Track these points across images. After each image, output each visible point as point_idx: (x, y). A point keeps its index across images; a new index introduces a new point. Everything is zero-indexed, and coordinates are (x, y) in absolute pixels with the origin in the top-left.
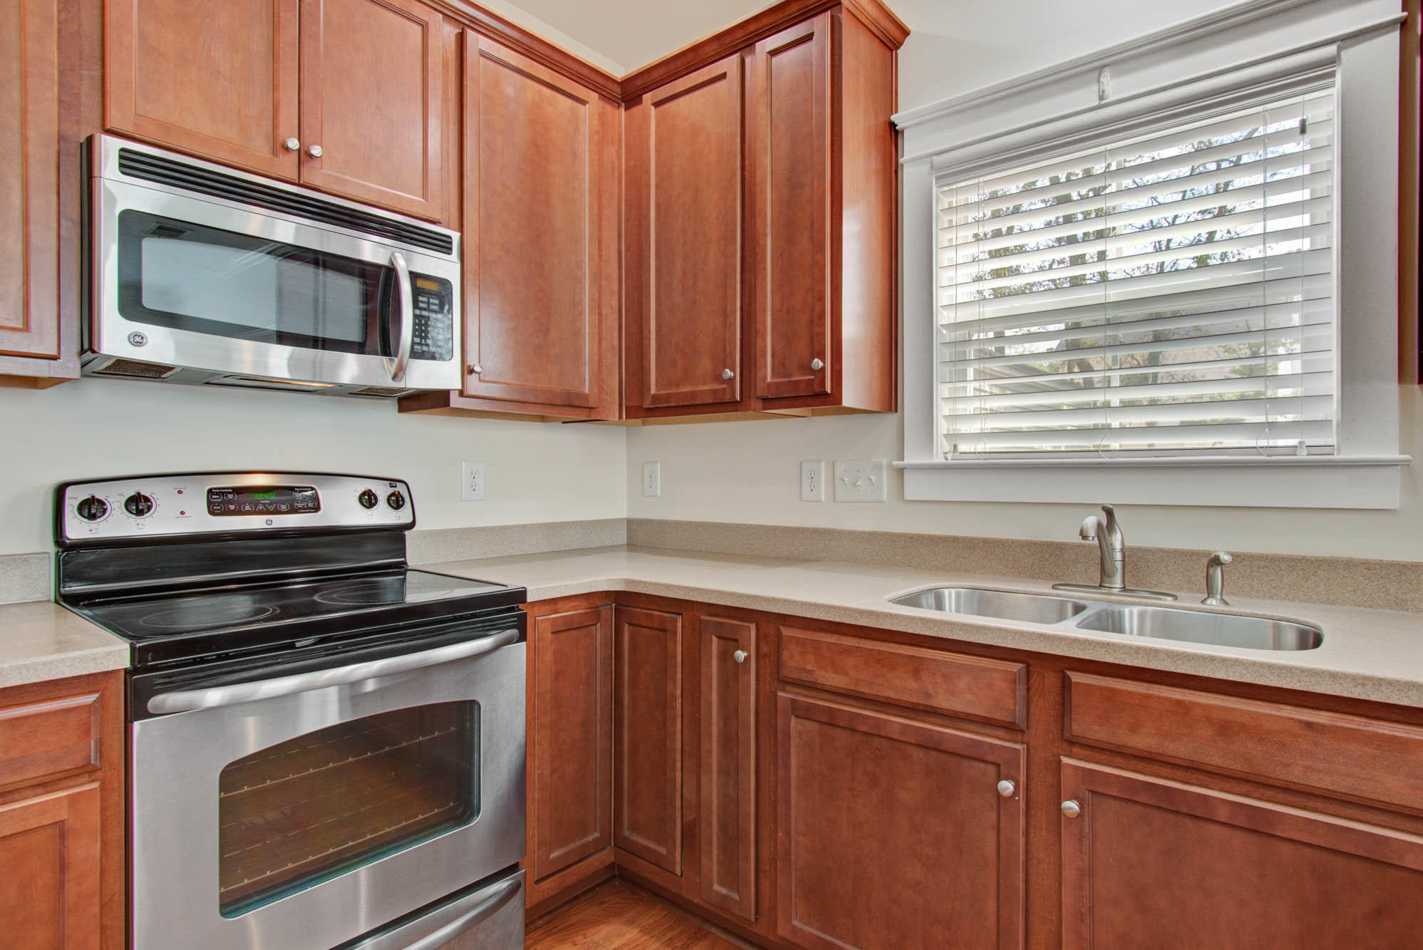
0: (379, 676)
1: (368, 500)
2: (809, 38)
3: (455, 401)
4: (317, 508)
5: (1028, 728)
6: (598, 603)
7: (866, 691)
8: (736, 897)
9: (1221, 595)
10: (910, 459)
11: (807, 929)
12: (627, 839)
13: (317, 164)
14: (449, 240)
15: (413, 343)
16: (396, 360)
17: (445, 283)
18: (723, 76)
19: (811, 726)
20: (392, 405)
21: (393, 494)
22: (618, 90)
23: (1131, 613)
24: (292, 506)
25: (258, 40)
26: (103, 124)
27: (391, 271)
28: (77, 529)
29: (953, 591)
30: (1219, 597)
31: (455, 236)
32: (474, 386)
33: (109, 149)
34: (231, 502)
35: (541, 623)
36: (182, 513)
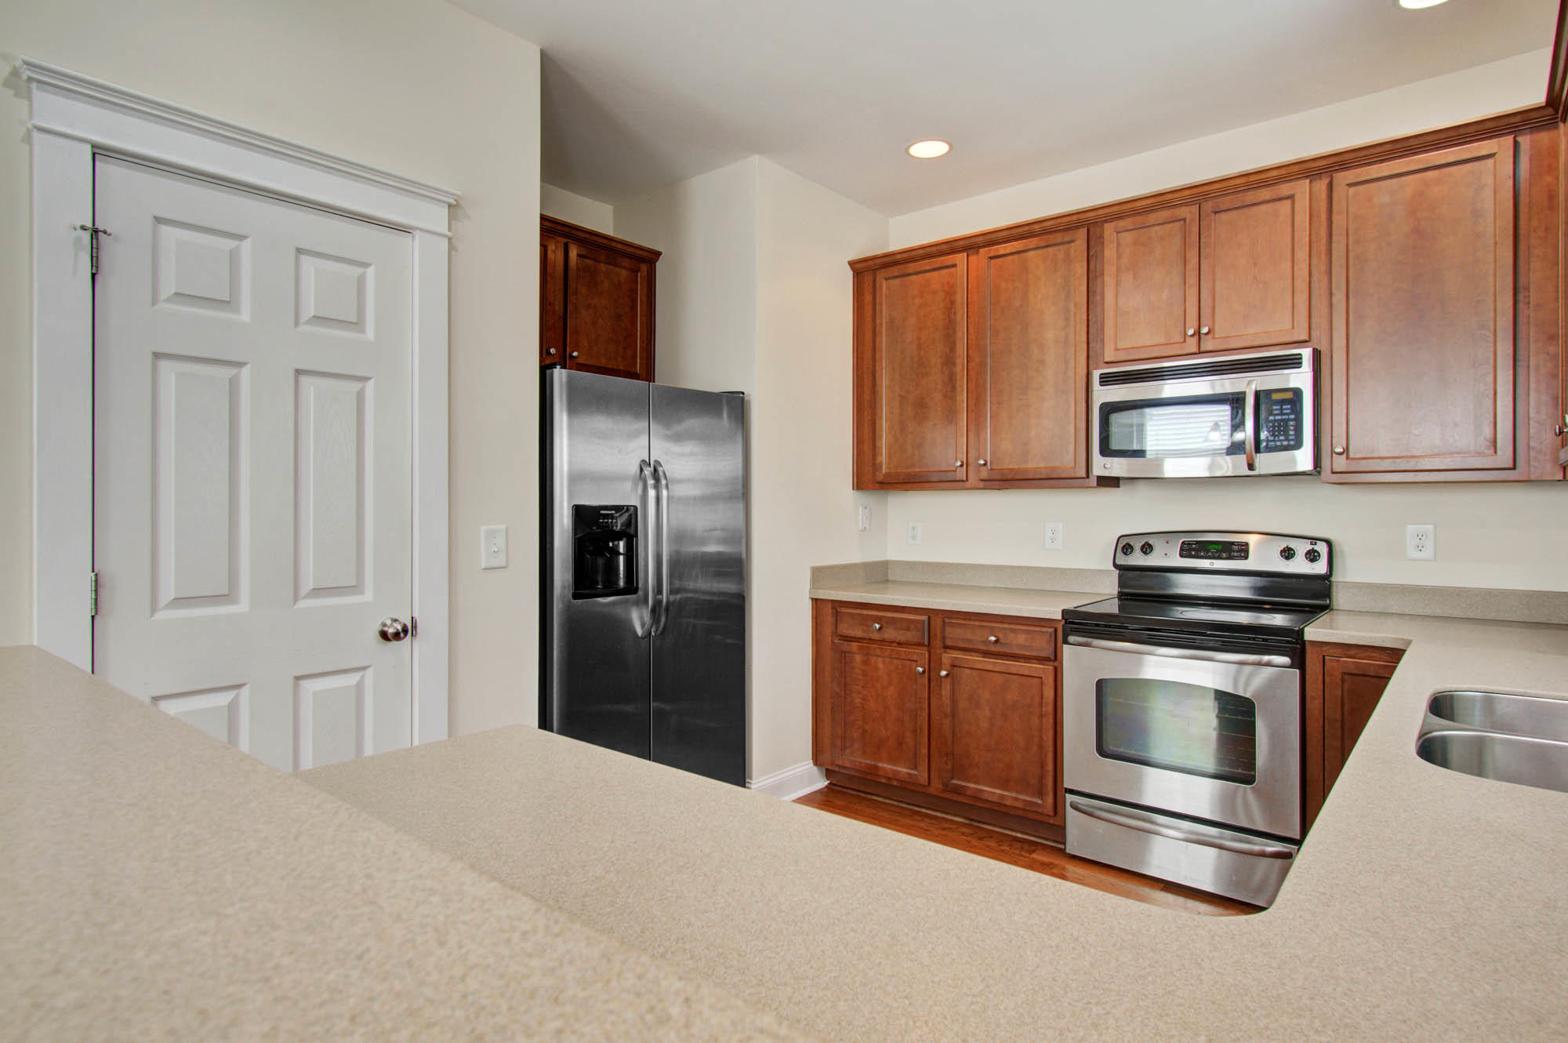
1: (1289, 553)
4: (1252, 557)
14: (1299, 357)
17: (1297, 393)
21: (1311, 551)
24: (1230, 555)
25: (1175, 277)
28: (1121, 560)
31: (1305, 352)
33: (1096, 376)
34: (1194, 550)
35: (1330, 663)
36: (1166, 554)
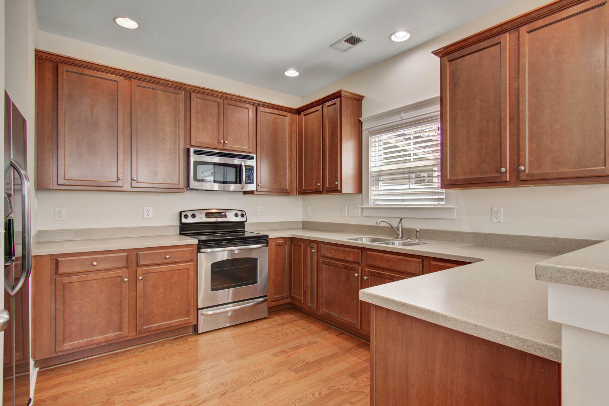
0: (238, 249)
1: (237, 215)
2: (335, 104)
3: (255, 193)
4: (226, 217)
5: (361, 263)
6: (286, 240)
7: (335, 257)
8: (313, 306)
9: (419, 238)
10: (364, 206)
11: (326, 311)
12: (293, 296)
13: (226, 144)
14: (253, 157)
15: (246, 181)
16: (242, 185)
17: (252, 167)
18: (318, 110)
19: (326, 266)
20: (242, 194)
21: (242, 214)
22: (296, 111)
23: (397, 243)
24: (221, 216)
25: (215, 121)
26: (190, 144)
27: (241, 166)
28: (184, 221)
29: (365, 238)
30: (418, 239)
31: (255, 156)
32: (259, 189)
33: (192, 150)
34: (209, 215)
35: (272, 244)
36: (201, 218)
